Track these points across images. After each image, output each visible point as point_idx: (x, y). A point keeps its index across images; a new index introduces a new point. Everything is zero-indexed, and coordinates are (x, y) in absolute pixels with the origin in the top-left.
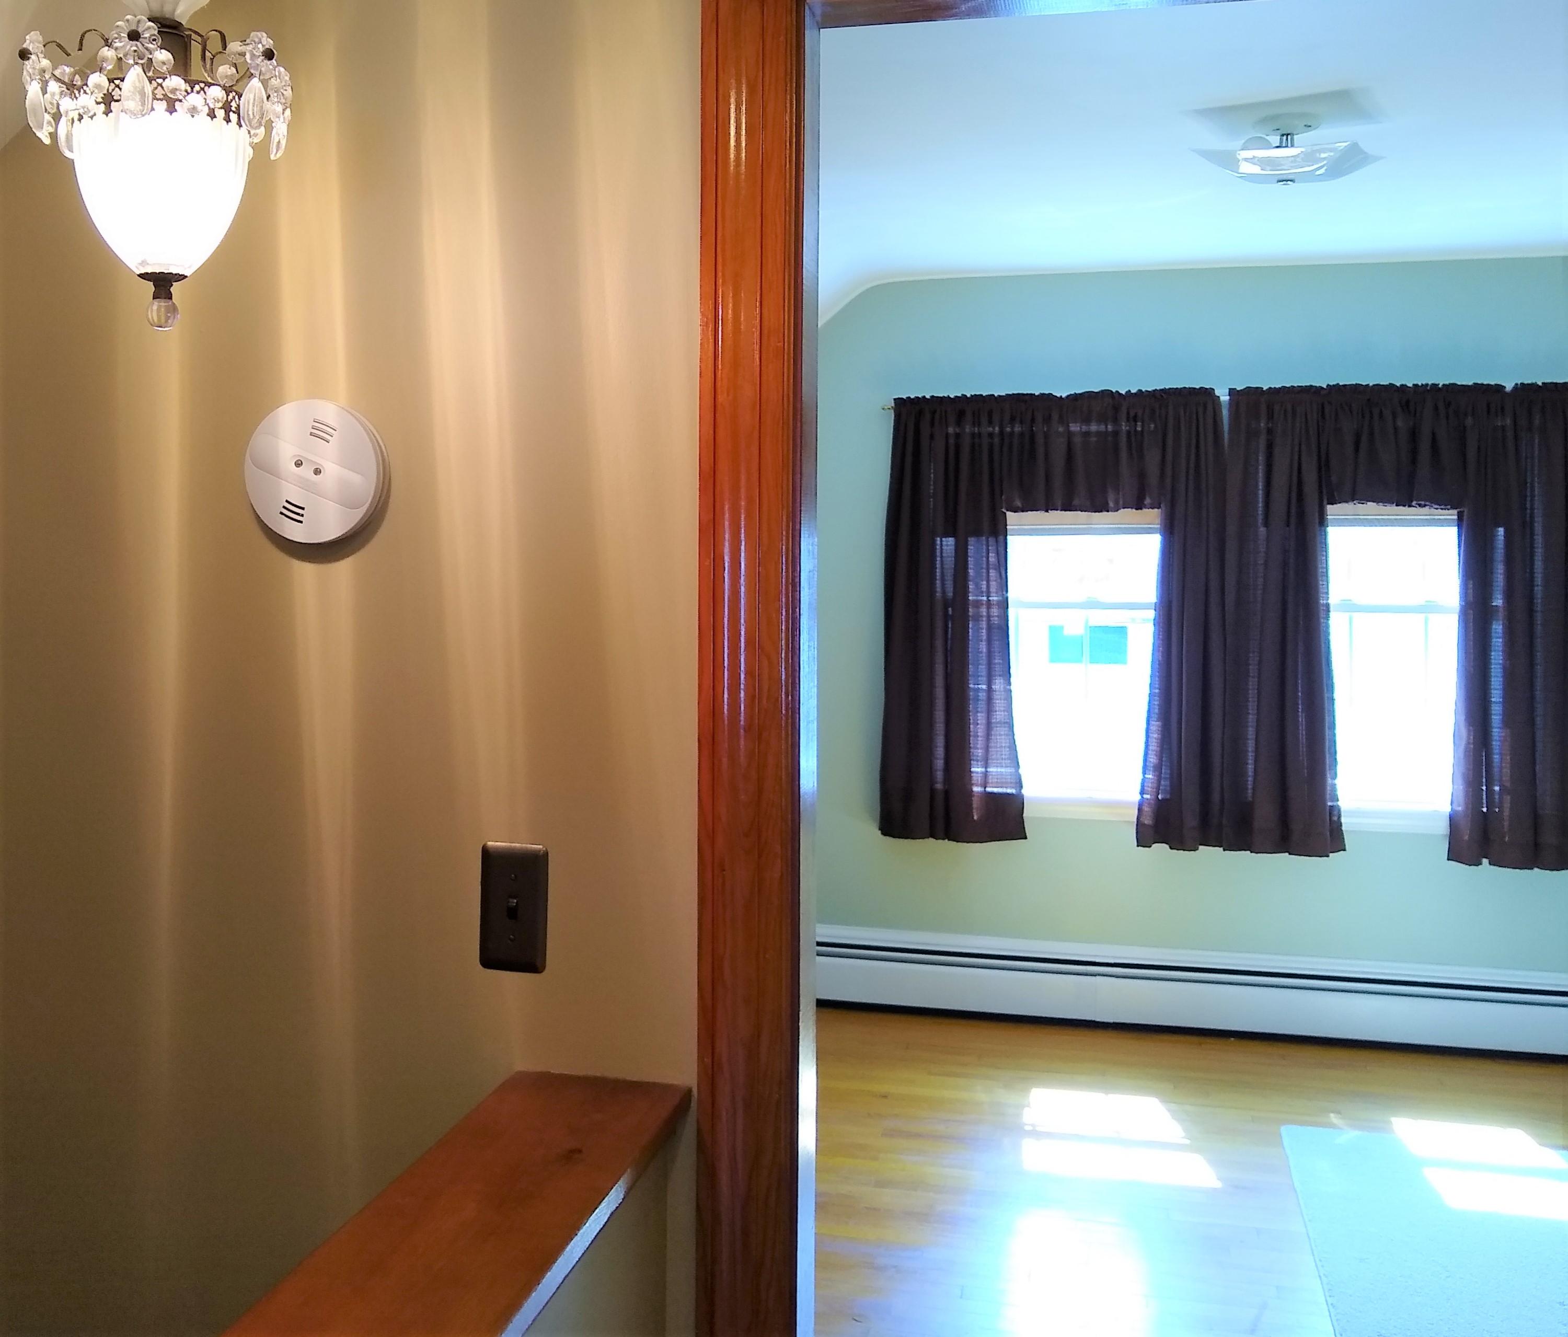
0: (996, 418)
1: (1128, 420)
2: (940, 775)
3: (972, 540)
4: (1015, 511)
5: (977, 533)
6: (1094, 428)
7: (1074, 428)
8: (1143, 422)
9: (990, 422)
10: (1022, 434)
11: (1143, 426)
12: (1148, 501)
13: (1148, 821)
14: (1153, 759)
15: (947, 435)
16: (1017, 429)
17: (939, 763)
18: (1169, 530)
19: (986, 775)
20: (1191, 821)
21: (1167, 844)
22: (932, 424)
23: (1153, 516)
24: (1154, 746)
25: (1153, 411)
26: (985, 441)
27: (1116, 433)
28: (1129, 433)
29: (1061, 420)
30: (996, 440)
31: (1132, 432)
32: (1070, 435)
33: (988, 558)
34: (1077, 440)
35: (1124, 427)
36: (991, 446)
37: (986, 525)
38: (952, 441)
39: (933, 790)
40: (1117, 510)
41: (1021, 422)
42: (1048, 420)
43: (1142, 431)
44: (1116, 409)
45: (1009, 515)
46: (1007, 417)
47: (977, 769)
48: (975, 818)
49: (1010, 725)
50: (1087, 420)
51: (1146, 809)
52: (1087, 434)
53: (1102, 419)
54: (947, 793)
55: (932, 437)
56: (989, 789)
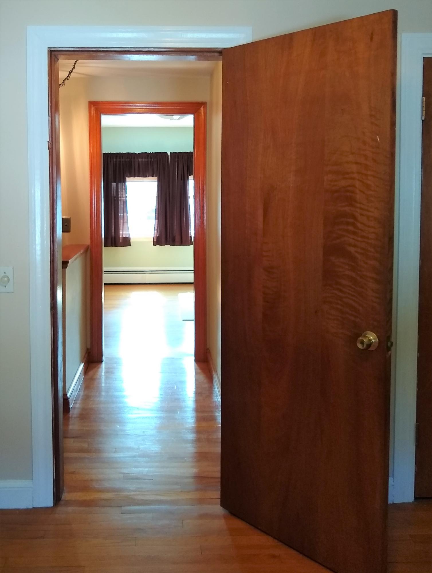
0: (124, 158)
1: (150, 158)
2: (113, 233)
3: (119, 184)
5: (120, 182)
6: (144, 160)
7: (140, 160)
8: (153, 158)
9: (123, 159)
10: (129, 161)
12: (154, 175)
13: (155, 240)
14: (156, 228)
15: (114, 161)
16: (128, 160)
17: (113, 231)
18: (159, 181)
19: (123, 233)
20: (163, 240)
21: (159, 245)
22: (111, 159)
23: (156, 178)
24: (156, 225)
25: (155, 157)
26: (122, 162)
27: (148, 161)
28: (150, 161)
29: (137, 158)
30: (124, 162)
31: (151, 161)
32: (139, 161)
33: (123, 187)
34: (140, 163)
35: (150, 160)
36: (123, 164)
37: (122, 179)
39: (112, 237)
40: (148, 177)
41: (129, 158)
42: (134, 158)
43: (153, 161)
44: (148, 156)
45: (127, 178)
46: (126, 158)
47: (121, 232)
48: (120, 242)
49: (127, 222)
50: (142, 158)
51: (155, 238)
52: (142, 161)
53: (145, 158)
54: (115, 237)
55: (110, 161)
56: (123, 236)
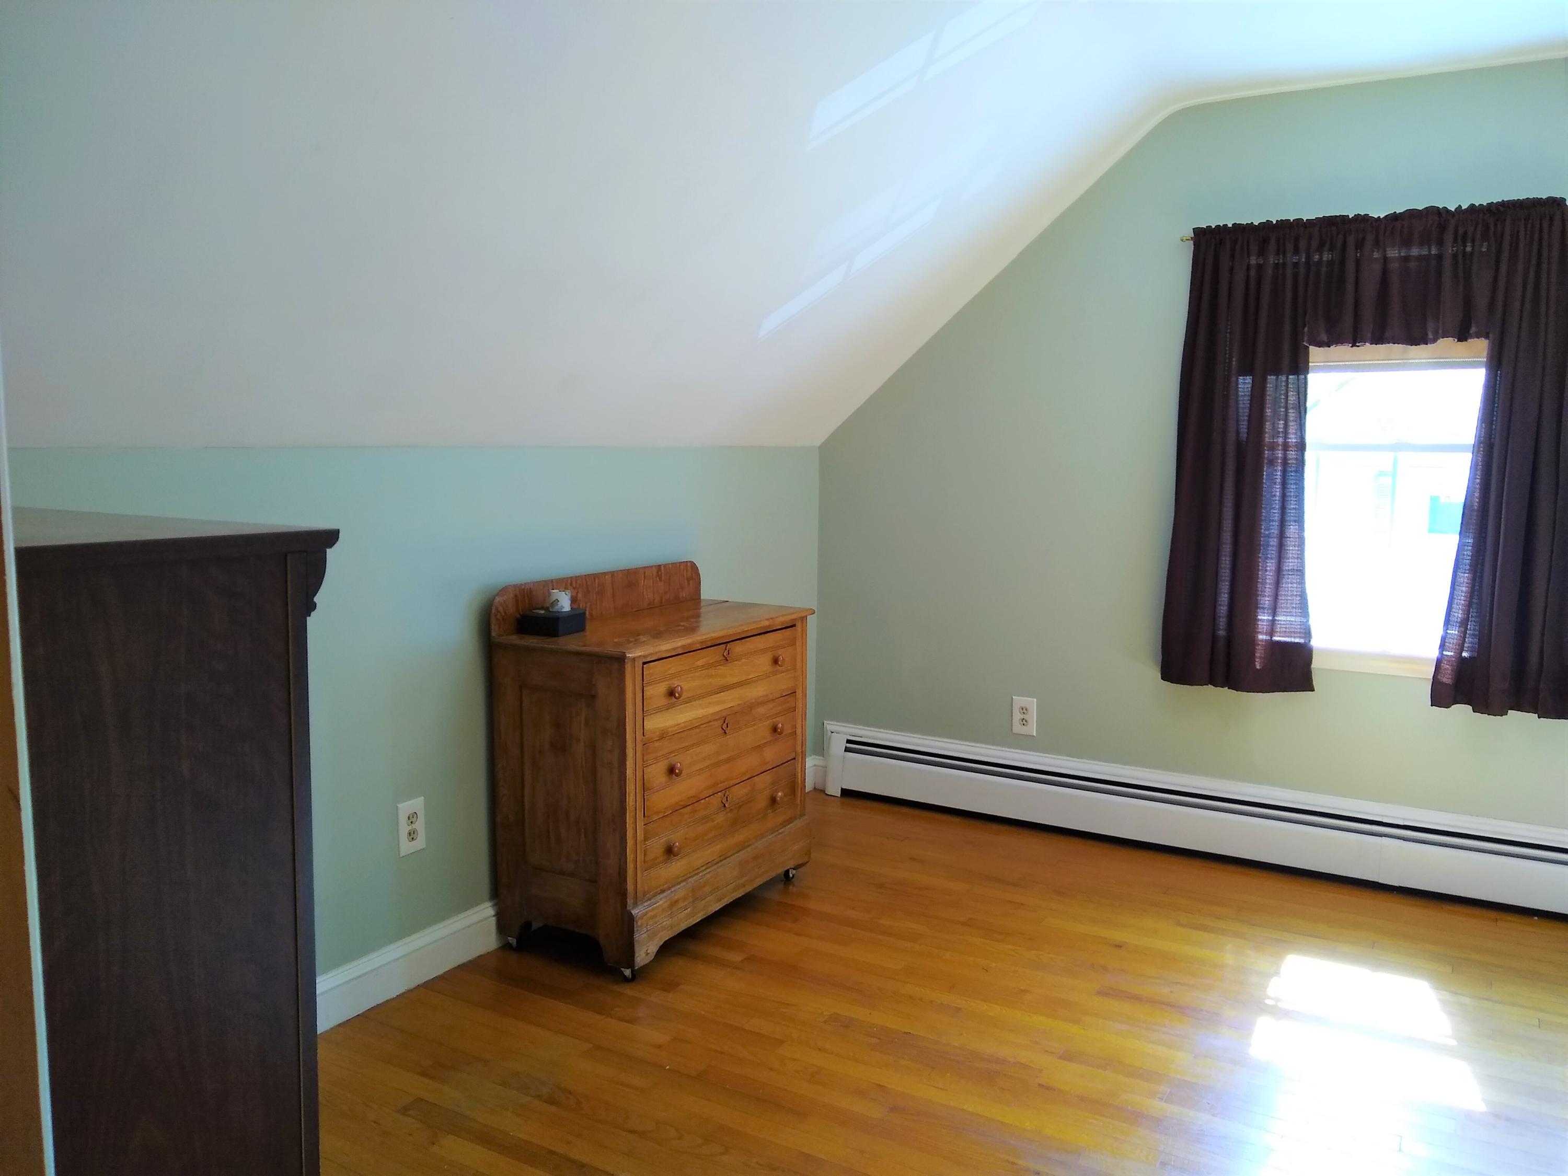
0: (1303, 244)
1: (1455, 240)
2: (1222, 622)
3: (1271, 378)
4: (1320, 344)
5: (1277, 372)
6: (1415, 252)
7: (1393, 253)
8: (1473, 241)
9: (1296, 251)
10: (1330, 263)
11: (1473, 247)
12: (1473, 330)
13: (1447, 679)
14: (1458, 614)
15: (1248, 267)
16: (1326, 257)
17: (1223, 610)
18: (1496, 363)
19: (1273, 622)
20: (1500, 683)
21: (1471, 705)
22: (1233, 256)
23: (1480, 347)
24: (1461, 599)
25: (1487, 227)
26: (1289, 272)
27: (1440, 257)
28: (1455, 256)
29: (1377, 244)
30: (1302, 270)
31: (1460, 257)
32: (1385, 259)
33: (1287, 397)
34: (1394, 266)
35: (1450, 250)
36: (1295, 276)
37: (1286, 361)
38: (1253, 273)
39: (1214, 638)
40: (1435, 340)
41: (1331, 249)
42: (1360, 245)
43: (1472, 253)
44: (1442, 228)
45: (1312, 349)
46: (1315, 243)
47: (1264, 617)
48: (1258, 667)
49: (1300, 572)
50: (1407, 243)
51: (1445, 666)
52: (1406, 259)
53: (1425, 241)
54: (1229, 640)
55: (1232, 270)
56: (1276, 638)
